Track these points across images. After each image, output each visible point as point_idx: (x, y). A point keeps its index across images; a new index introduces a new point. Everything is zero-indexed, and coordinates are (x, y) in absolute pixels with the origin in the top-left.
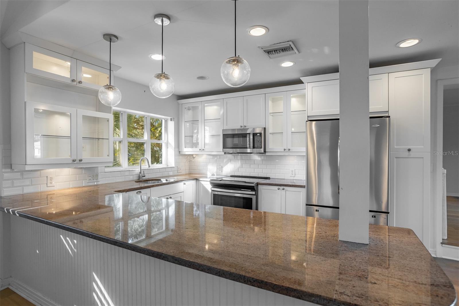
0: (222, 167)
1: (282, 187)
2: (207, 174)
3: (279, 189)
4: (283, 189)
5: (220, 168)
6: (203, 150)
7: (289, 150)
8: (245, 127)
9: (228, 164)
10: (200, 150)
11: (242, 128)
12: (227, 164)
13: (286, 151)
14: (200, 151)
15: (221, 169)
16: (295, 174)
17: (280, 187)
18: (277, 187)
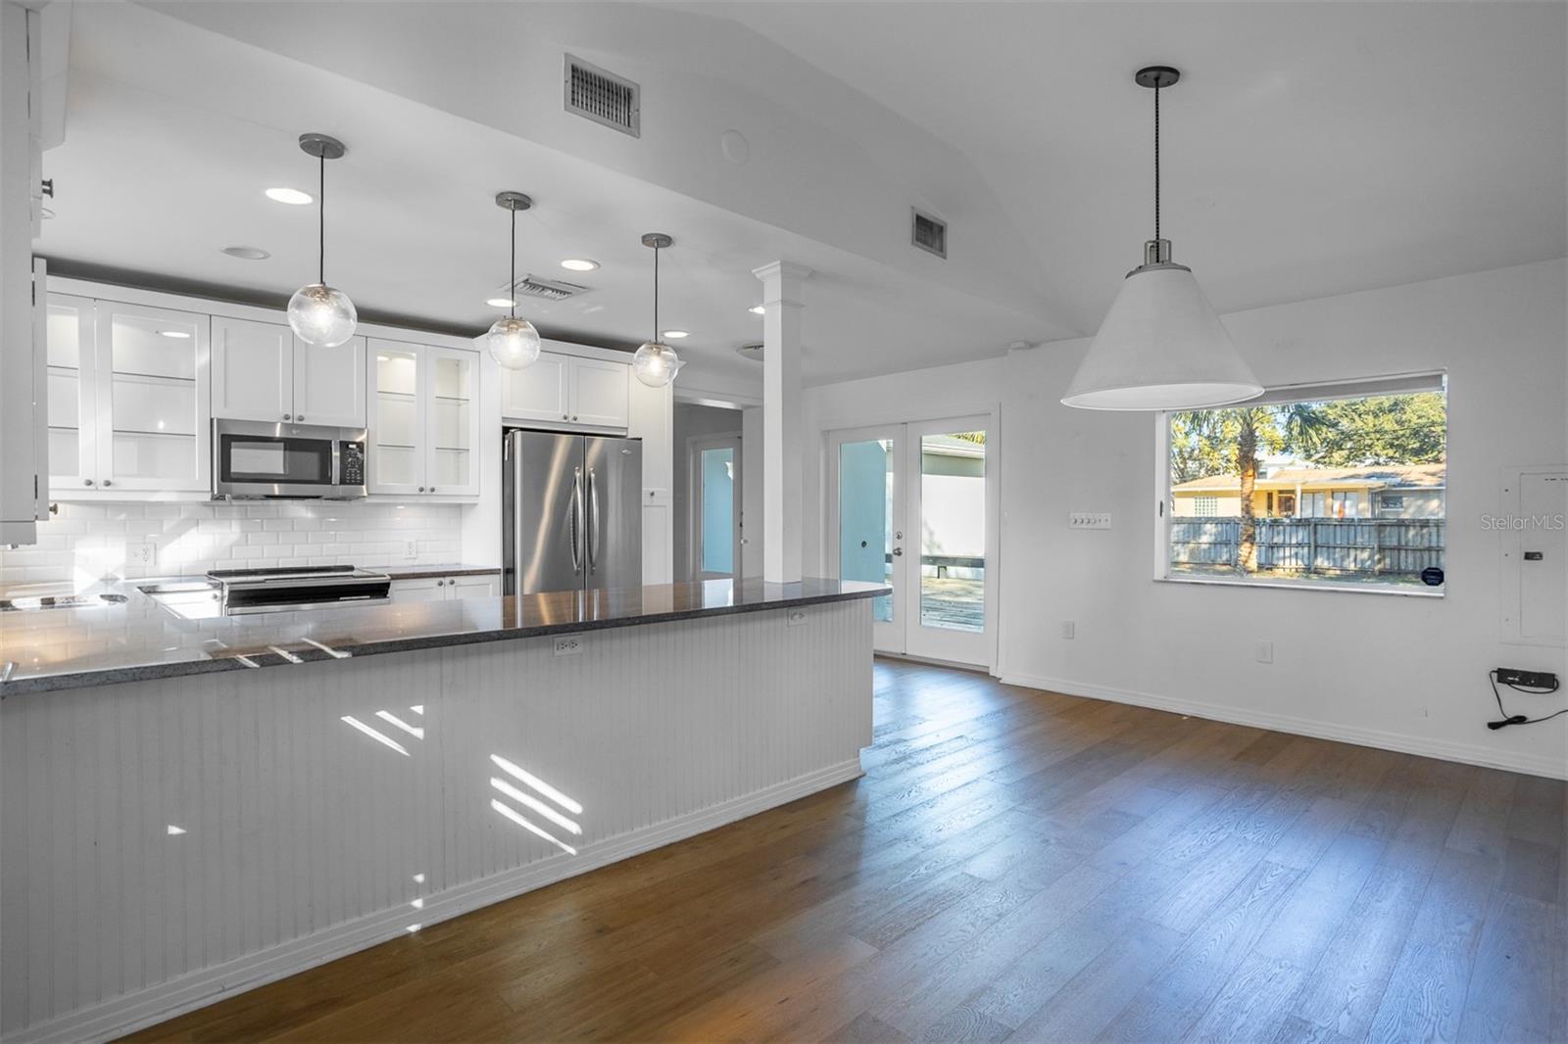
0: (156, 549)
1: (447, 580)
2: (72, 580)
3: (441, 584)
4: (452, 583)
5: (146, 551)
6: (108, 484)
7: (433, 490)
8: (301, 419)
9: (183, 537)
10: (89, 483)
11: (290, 421)
12: (180, 535)
13: (423, 493)
14: (91, 487)
15: (152, 555)
16: (417, 553)
17: (442, 579)
18: (437, 580)
